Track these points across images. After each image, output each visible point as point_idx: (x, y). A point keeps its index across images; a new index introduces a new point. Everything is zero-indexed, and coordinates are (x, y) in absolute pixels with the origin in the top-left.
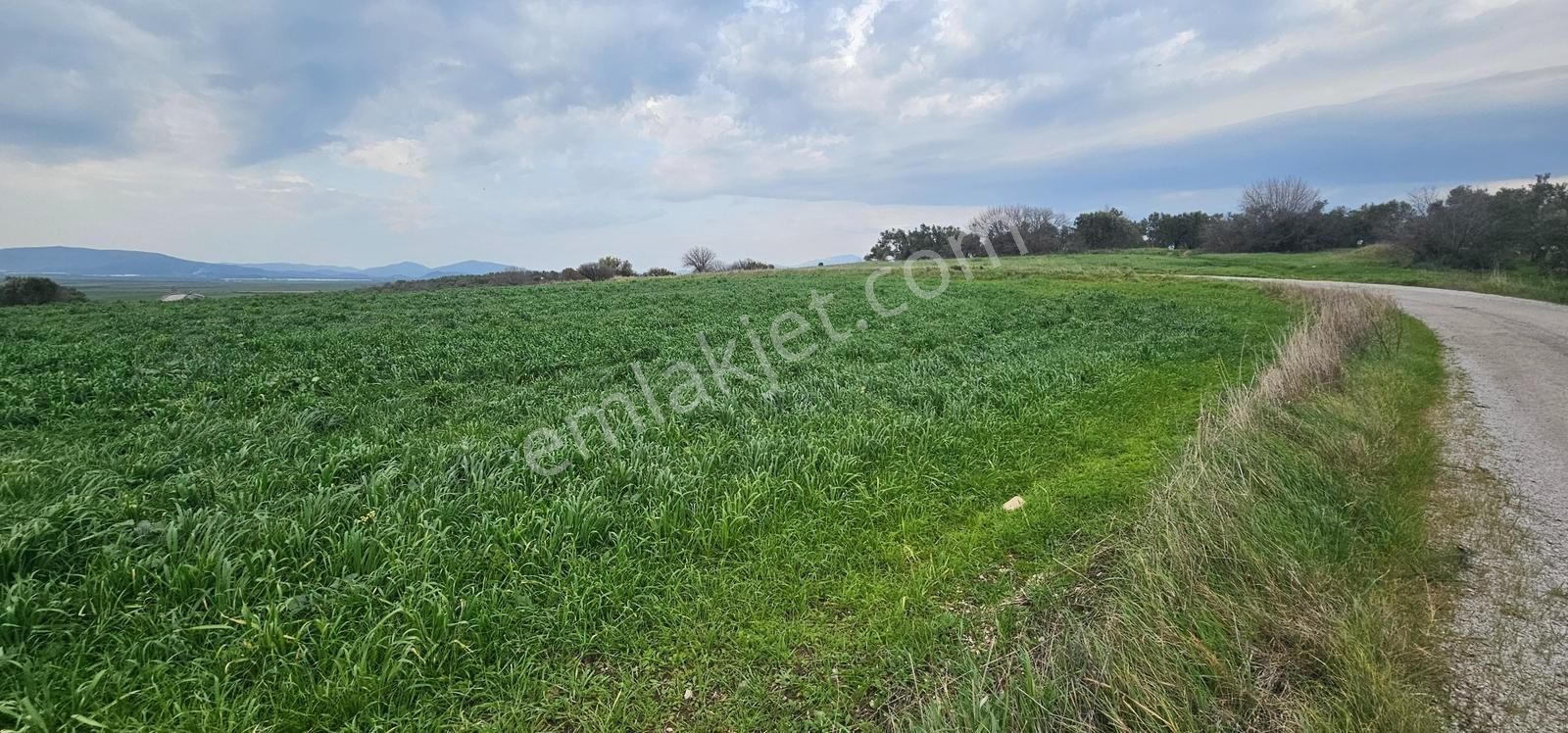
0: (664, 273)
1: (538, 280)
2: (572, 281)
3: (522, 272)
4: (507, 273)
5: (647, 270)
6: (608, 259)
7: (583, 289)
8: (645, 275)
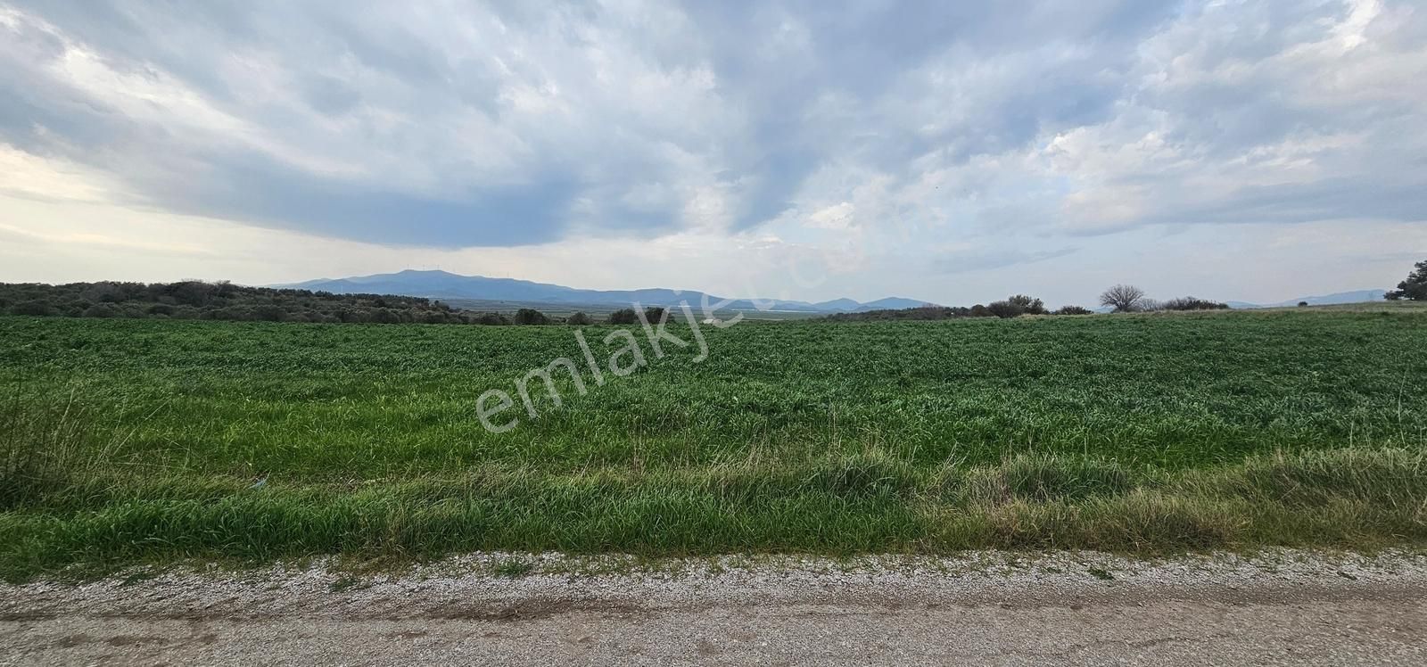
0: (1079, 311)
1: (949, 315)
2: (981, 318)
3: (935, 308)
4: (923, 309)
5: (1059, 308)
6: (1018, 297)
7: (992, 325)
8: (1057, 313)
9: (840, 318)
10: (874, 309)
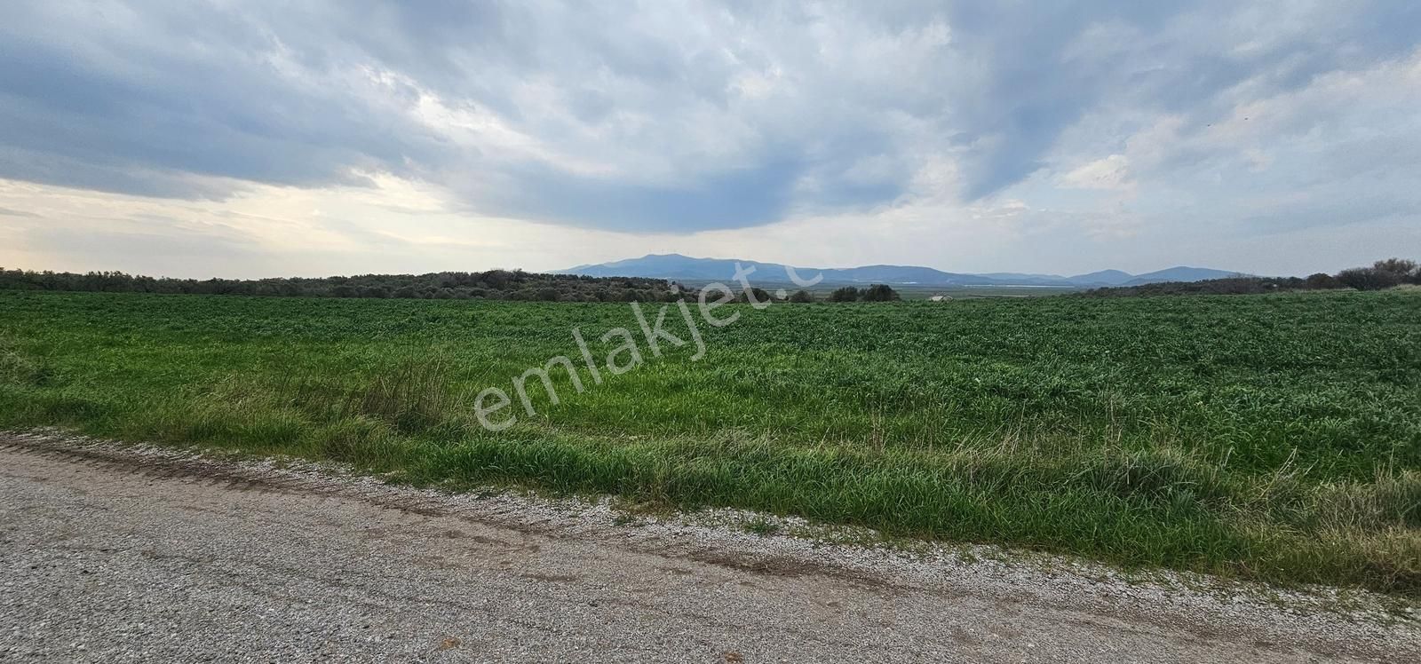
9: (1104, 293)
10: (1153, 282)
